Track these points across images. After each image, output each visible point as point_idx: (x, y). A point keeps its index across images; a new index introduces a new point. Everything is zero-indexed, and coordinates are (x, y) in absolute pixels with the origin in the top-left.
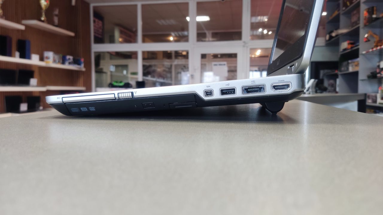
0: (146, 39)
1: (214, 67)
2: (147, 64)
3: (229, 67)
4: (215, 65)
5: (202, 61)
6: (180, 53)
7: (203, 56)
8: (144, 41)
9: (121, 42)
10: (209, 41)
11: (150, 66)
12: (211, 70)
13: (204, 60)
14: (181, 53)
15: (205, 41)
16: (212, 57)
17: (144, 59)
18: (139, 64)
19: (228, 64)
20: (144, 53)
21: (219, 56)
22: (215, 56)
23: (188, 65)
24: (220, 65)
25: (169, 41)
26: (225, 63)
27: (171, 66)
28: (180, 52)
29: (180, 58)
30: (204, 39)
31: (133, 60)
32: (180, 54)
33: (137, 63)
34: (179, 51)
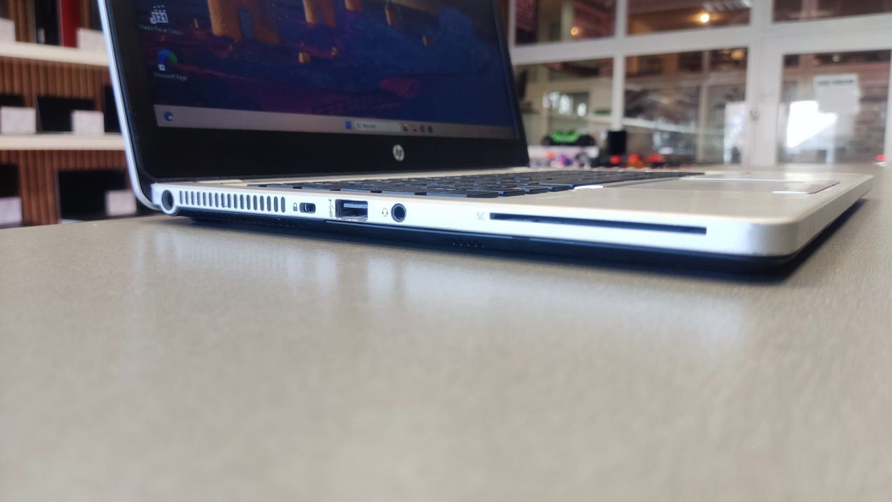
0: (638, 25)
1: (820, 90)
2: (636, 88)
3: (864, 88)
4: (825, 83)
5: (785, 74)
6: (724, 55)
7: (791, 61)
8: (631, 31)
9: (576, 38)
10: (809, 18)
11: (644, 93)
12: (810, 97)
13: (792, 70)
14: (730, 54)
15: (797, 19)
16: (815, 62)
17: (629, 76)
18: (616, 89)
19: (862, 79)
20: (629, 60)
21: (836, 59)
22: (825, 59)
23: (744, 85)
24: (838, 82)
25: (697, 26)
26: (854, 77)
27: (698, 89)
28: (726, 52)
29: (724, 67)
30: (795, 15)
31: (603, 80)
32: (726, 59)
33: (610, 87)
34: (722, 50)
